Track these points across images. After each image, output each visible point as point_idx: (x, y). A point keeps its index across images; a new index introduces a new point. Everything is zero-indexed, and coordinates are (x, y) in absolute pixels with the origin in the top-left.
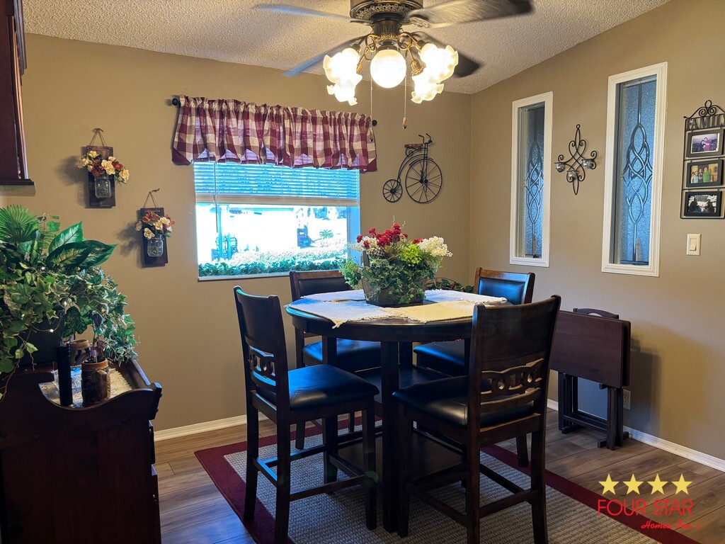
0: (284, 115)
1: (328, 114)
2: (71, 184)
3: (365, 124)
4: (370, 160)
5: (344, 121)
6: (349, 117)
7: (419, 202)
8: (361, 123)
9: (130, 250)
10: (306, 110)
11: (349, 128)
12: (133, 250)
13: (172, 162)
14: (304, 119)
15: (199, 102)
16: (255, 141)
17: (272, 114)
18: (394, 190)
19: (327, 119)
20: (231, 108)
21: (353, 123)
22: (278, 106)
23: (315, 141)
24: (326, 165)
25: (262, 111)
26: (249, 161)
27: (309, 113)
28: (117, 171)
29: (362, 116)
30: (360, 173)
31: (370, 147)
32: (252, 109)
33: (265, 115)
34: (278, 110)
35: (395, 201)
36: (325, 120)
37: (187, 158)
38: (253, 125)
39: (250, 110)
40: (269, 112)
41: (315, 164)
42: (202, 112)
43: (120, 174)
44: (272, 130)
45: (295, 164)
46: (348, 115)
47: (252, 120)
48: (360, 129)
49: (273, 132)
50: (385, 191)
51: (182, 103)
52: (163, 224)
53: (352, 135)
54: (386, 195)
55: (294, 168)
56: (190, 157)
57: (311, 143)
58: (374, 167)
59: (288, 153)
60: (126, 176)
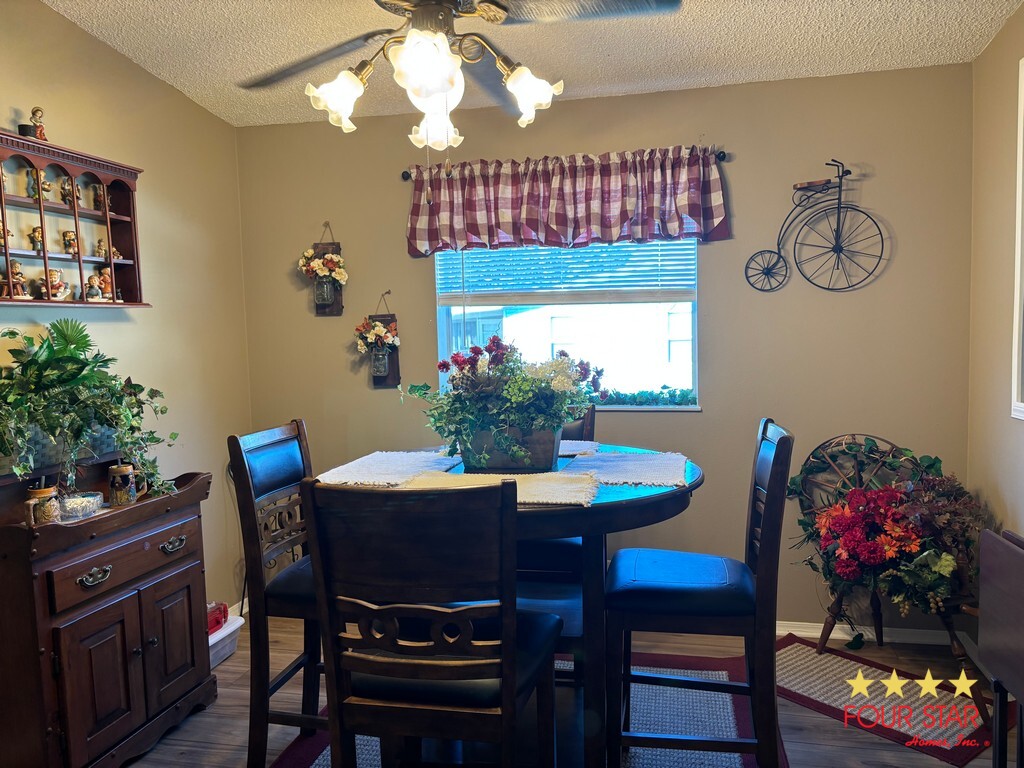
0: (553, 170)
1: (629, 157)
2: (302, 289)
3: (701, 161)
4: (717, 221)
5: (657, 164)
6: (670, 155)
7: (828, 289)
8: (693, 160)
9: (360, 366)
10: (591, 156)
11: (669, 172)
12: (364, 367)
13: (408, 255)
14: (589, 170)
15: (434, 171)
16: (506, 215)
17: (535, 171)
18: (771, 270)
19: (628, 164)
20: (477, 172)
21: (677, 164)
22: (546, 158)
23: (609, 202)
24: (621, 238)
25: (521, 169)
26: (502, 245)
27: (597, 160)
28: (331, 271)
29: (693, 149)
30: (699, 243)
31: (716, 199)
32: (506, 169)
33: (526, 174)
34: (545, 164)
35: (772, 289)
36: (624, 167)
37: (419, 248)
38: (506, 192)
39: (503, 170)
40: (531, 169)
41: (605, 238)
42: (436, 184)
43: (333, 274)
44: (531, 195)
45: (576, 241)
46: (667, 151)
47: (506, 184)
48: (689, 171)
49: (533, 198)
50: (751, 272)
51: (413, 176)
52: (377, 335)
53: (675, 184)
54: (752, 280)
55: (573, 247)
56: (423, 246)
57: (596, 205)
58: (724, 232)
59: (554, 227)
60: (341, 276)
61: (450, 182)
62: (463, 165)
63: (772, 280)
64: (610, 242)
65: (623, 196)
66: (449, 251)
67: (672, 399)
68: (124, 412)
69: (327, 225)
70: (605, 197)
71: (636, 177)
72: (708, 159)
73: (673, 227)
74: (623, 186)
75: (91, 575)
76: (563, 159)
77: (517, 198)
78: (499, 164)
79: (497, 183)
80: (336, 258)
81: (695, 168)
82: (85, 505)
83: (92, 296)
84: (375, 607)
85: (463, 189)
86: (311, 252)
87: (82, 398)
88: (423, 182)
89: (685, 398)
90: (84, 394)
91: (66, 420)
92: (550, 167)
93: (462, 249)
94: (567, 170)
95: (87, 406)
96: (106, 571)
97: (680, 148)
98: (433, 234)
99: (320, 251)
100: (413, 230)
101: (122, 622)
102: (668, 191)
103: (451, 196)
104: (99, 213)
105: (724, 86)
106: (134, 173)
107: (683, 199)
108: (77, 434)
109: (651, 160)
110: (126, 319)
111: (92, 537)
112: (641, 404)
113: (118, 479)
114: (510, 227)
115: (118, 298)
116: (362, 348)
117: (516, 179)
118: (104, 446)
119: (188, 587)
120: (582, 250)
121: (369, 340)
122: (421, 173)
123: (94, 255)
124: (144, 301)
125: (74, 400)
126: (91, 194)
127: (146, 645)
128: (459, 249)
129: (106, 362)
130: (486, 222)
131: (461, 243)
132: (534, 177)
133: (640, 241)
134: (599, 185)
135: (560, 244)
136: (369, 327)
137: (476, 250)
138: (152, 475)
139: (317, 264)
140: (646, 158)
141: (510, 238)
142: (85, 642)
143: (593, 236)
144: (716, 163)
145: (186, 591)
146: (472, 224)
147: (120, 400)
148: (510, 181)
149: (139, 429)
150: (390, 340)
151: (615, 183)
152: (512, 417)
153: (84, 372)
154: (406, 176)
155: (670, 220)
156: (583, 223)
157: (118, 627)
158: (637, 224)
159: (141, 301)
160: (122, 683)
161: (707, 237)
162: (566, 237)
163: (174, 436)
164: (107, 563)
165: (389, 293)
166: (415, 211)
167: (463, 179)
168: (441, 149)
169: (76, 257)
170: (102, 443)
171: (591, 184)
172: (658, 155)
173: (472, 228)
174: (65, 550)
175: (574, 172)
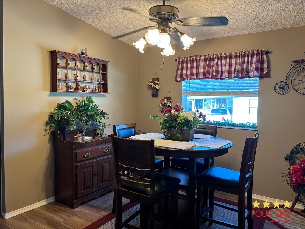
1: (238, 53)
2: (150, 90)
3: (260, 54)
4: (265, 72)
5: (246, 55)
8: (258, 54)
10: (226, 53)
11: (250, 58)
13: (175, 82)
14: (226, 57)
15: (183, 59)
16: (201, 71)
17: (210, 58)
18: (283, 88)
19: (238, 55)
20: (194, 59)
21: (253, 55)
22: (214, 54)
23: (231, 66)
24: (235, 77)
25: (206, 57)
26: (200, 79)
27: (228, 55)
28: (155, 86)
29: (258, 51)
30: (259, 79)
31: (265, 65)
32: (202, 58)
33: (208, 59)
34: (213, 56)
35: (283, 94)
36: (236, 56)
37: (178, 79)
38: (202, 64)
39: (201, 58)
40: (209, 57)
41: (230, 77)
42: (183, 62)
43: (156, 86)
44: (208, 65)
45: (222, 78)
46: (250, 51)
47: (202, 62)
48: (256, 57)
49: (209, 66)
50: (276, 88)
51: (178, 60)
52: (165, 103)
53: (252, 61)
54: (276, 91)
55: (220, 79)
56: (179, 79)
57: (227, 68)
58: (268, 75)
59: (214, 74)
60: (158, 87)
61: (187, 61)
62: (191, 57)
63: (284, 91)
64: (231, 78)
65: (235, 65)
66: (185, 81)
67: (250, 126)
68: (98, 118)
69: (156, 73)
70: (230, 65)
71: (240, 60)
72: (263, 53)
73: (251, 74)
74: (235, 62)
75: (86, 154)
76: (219, 54)
77: (205, 66)
78: (201, 56)
79: (199, 62)
80: (157, 82)
81: (258, 56)
82: (88, 138)
83: (95, 91)
84: (125, 166)
85: (190, 63)
86: (151, 81)
87: (88, 114)
88: (180, 62)
89: (254, 126)
90: (89, 113)
91: (84, 119)
92: (215, 57)
93: (190, 80)
94: (219, 57)
95: (89, 116)
96: (89, 154)
97: (254, 50)
98: (182, 76)
99: (154, 80)
100: (177, 74)
101: (92, 166)
102: (250, 63)
103: (187, 65)
104: (99, 72)
105: (270, 30)
106: (107, 62)
107: (254, 66)
108: (87, 122)
109: (245, 55)
110: (105, 96)
111: (87, 146)
112: (239, 127)
113: (97, 134)
114: (202, 74)
115: (102, 91)
116: (161, 106)
117: (205, 60)
118: (95, 126)
119: (110, 161)
120: (223, 80)
121: (163, 104)
122: (180, 59)
123: (98, 82)
124: (108, 92)
125: (87, 114)
126: (98, 67)
127: (98, 173)
128: (188, 80)
129: (97, 106)
130: (196, 72)
131: (189, 78)
132: (210, 60)
133: (240, 78)
134: (228, 62)
135: (216, 79)
136: (163, 100)
137: (193, 80)
138: (103, 133)
139: (152, 84)
140: (243, 53)
141: (202, 77)
142: (83, 169)
143: (226, 76)
144: (266, 54)
145: (109, 162)
146: (192, 73)
147: (98, 115)
148: (203, 61)
149: (102, 122)
150: (168, 104)
151: (233, 61)
152: (179, 126)
153: (89, 108)
154: (176, 60)
155: (250, 72)
156: (224, 73)
157: (92, 167)
158: (240, 73)
159: (107, 92)
160: (91, 180)
161: (261, 77)
162: (218, 77)
163: (109, 125)
164: (90, 152)
165: (170, 91)
166: (178, 70)
167: (190, 61)
168: (169, 56)
169: (92, 82)
170: (94, 125)
171: (226, 61)
172: (247, 52)
173: (192, 74)
174: (81, 148)
175: (222, 58)
